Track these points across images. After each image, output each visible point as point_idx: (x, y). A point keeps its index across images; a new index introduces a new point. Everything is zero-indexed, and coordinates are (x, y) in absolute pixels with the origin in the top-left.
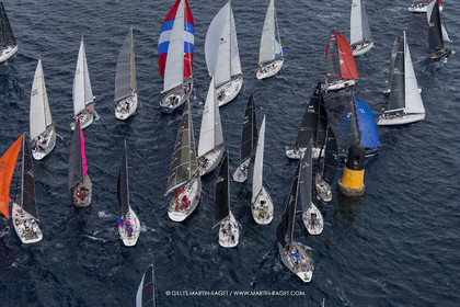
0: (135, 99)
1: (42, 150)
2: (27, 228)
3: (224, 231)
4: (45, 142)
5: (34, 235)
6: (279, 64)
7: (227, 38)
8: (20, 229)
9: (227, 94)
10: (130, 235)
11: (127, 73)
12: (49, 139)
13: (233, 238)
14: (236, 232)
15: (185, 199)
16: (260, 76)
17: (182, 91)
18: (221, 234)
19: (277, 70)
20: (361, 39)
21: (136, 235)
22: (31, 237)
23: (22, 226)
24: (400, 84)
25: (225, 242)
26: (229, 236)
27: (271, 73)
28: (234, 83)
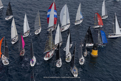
0: (41, 29)
1: (14, 41)
2: (5, 61)
3: (58, 63)
4: (15, 39)
5: (7, 63)
6: (81, 21)
7: (65, 14)
8: (3, 61)
9: (65, 28)
10: (33, 64)
11: (38, 22)
12: (16, 39)
13: (60, 65)
14: (61, 63)
15: (49, 55)
16: (76, 24)
17: (53, 27)
18: (57, 63)
19: (80, 23)
20: (105, 15)
21: (34, 63)
22: (6, 63)
23: (4, 60)
24: (114, 27)
25: (58, 66)
26: (59, 64)
27: (79, 23)
28: (67, 26)
